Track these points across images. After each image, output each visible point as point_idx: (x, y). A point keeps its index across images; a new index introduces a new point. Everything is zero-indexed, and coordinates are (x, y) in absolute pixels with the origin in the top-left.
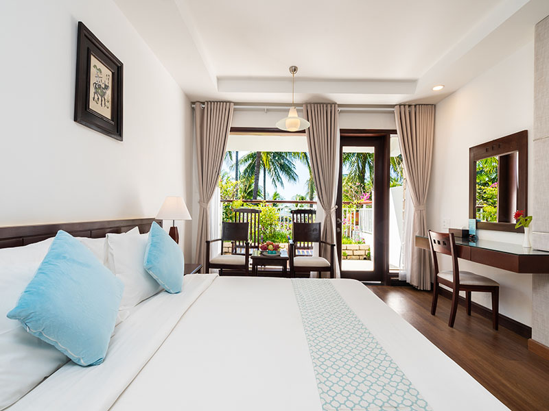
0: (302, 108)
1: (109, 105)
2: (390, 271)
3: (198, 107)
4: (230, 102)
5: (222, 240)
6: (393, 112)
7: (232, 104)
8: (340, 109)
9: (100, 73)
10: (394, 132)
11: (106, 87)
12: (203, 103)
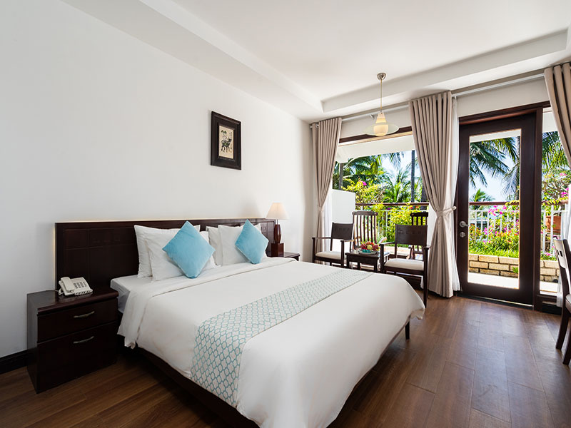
0: (407, 106)
1: (232, 150)
2: (541, 293)
3: (314, 127)
4: (338, 117)
5: (332, 238)
6: (543, 78)
7: (340, 118)
8: (455, 95)
9: (226, 134)
10: (547, 104)
11: (230, 140)
12: (318, 123)
